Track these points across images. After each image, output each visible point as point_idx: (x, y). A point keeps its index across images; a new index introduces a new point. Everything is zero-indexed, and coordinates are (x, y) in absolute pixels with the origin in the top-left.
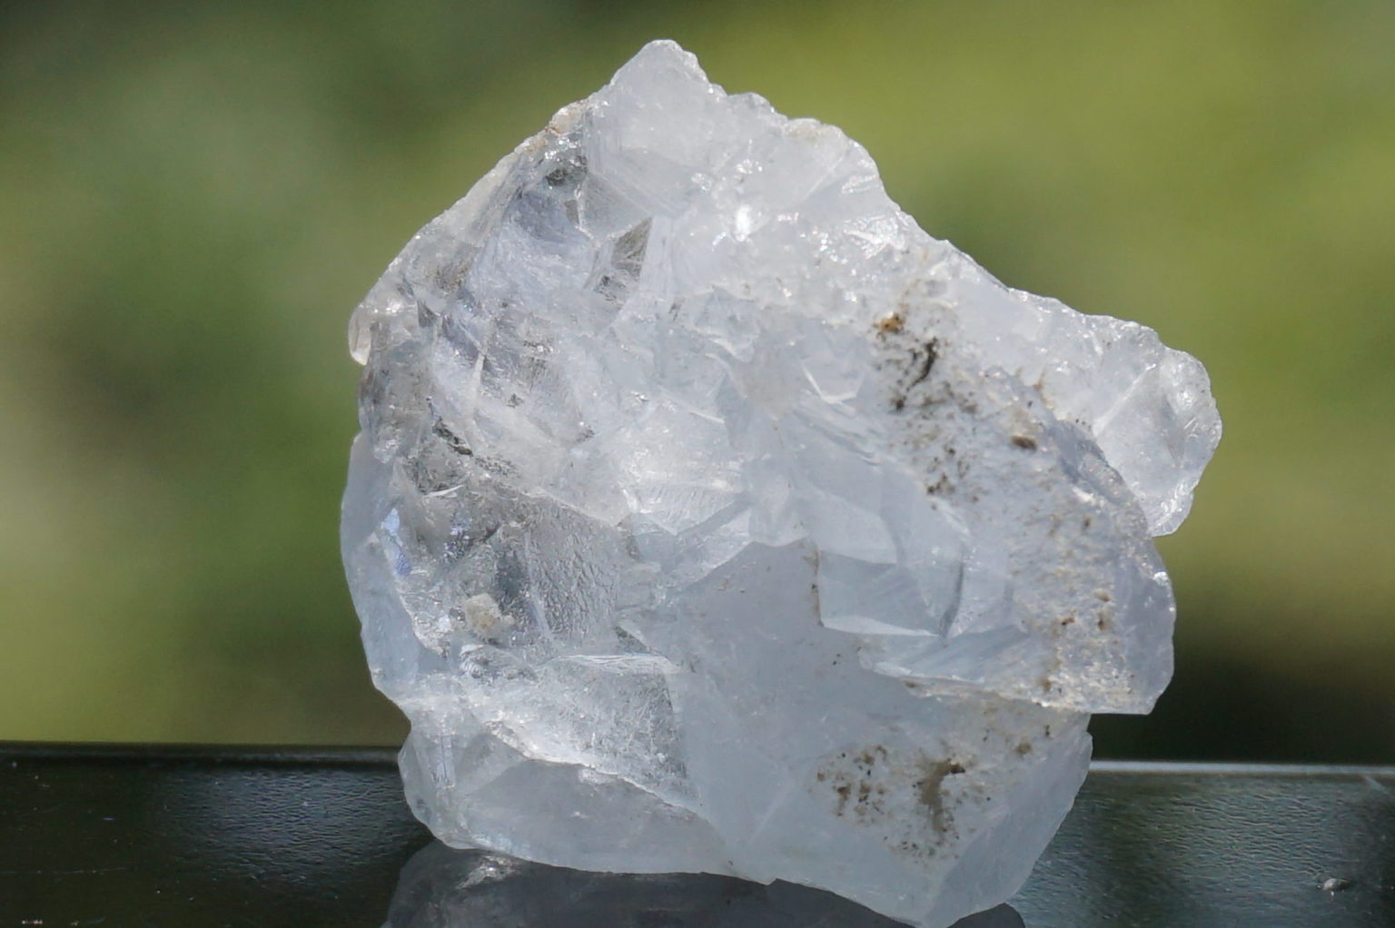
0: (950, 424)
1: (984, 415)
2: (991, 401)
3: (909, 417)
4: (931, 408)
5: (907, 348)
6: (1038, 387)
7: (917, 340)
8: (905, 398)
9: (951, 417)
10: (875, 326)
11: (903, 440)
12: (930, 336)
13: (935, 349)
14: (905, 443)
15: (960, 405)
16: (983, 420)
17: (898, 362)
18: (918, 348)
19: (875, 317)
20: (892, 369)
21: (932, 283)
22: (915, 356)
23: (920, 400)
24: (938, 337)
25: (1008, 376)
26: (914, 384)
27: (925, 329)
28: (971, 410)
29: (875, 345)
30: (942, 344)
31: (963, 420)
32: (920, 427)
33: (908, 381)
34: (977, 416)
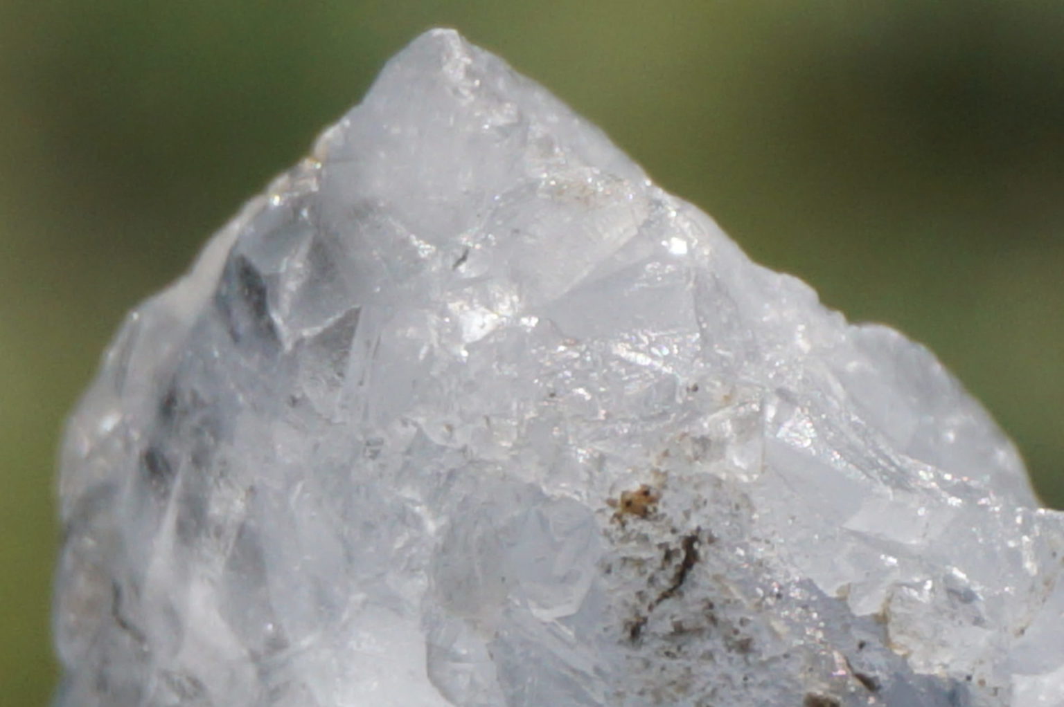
0: (708, 667)
1: (764, 658)
2: (775, 635)
3: (644, 652)
4: (681, 639)
5: (657, 542)
6: (881, 620)
7: (674, 531)
8: (645, 620)
9: (709, 656)
10: (612, 503)
11: (637, 689)
12: (693, 524)
13: (696, 546)
14: (642, 693)
15: (727, 638)
16: (763, 665)
17: (640, 563)
18: (674, 542)
19: (612, 489)
20: (631, 574)
21: (704, 442)
22: (668, 556)
23: (667, 627)
24: (703, 528)
25: (823, 598)
26: (659, 601)
27: (687, 514)
28: (744, 647)
29: (607, 534)
30: (705, 539)
31: (728, 664)
32: (663, 669)
33: (653, 595)
34: (751, 658)
